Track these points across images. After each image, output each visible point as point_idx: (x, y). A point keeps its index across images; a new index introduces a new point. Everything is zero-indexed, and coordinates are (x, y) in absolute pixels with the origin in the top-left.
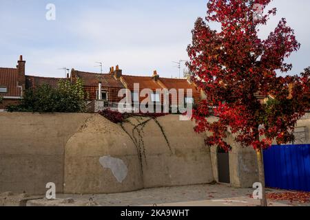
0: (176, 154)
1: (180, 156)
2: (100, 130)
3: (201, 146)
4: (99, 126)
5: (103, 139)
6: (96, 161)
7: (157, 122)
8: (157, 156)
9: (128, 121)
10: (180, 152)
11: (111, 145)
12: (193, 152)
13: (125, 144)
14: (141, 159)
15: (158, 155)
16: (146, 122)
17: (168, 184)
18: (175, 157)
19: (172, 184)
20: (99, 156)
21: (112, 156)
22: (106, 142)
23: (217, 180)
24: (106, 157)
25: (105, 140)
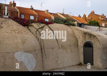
0: (62, 48)
1: (64, 49)
2: (14, 31)
3: (74, 43)
4: (13, 28)
5: (17, 38)
6: (11, 57)
7: (49, 27)
8: (51, 50)
9: (32, 26)
10: (63, 47)
11: (23, 43)
12: (70, 46)
13: (33, 42)
14: (42, 52)
15: (52, 48)
16: (43, 27)
17: (58, 67)
18: (61, 50)
19: (60, 67)
20: (14, 52)
21: (25, 52)
22: (19, 41)
23: (83, 63)
24: (20, 52)
25: (19, 38)
